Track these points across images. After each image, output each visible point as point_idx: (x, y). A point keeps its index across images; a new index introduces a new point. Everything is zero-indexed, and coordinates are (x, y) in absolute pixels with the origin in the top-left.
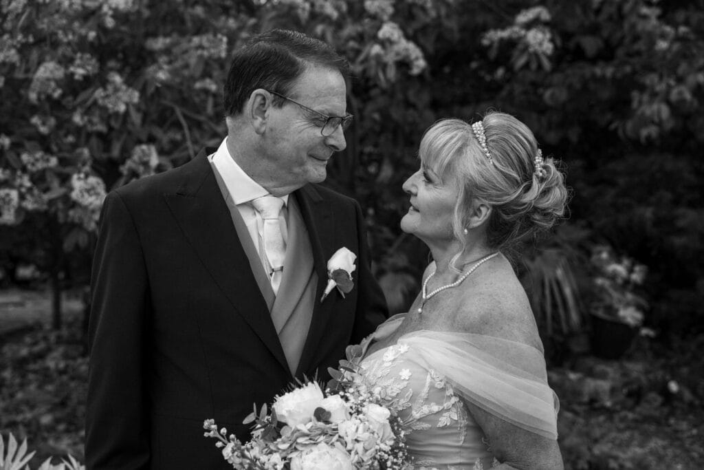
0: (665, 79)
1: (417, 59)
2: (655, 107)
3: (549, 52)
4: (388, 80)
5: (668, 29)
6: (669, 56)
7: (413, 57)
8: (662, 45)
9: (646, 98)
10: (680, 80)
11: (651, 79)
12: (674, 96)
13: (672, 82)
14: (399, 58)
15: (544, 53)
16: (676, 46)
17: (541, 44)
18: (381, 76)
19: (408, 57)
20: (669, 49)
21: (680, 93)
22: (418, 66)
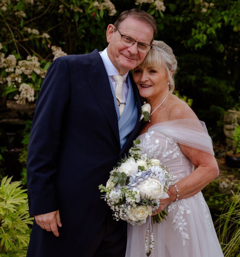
0: (205, 24)
1: (113, 9)
2: (201, 35)
3: (164, 10)
4: (100, 18)
5: (206, 4)
6: (206, 15)
7: (111, 8)
8: (204, 10)
9: (197, 31)
10: (211, 25)
11: (199, 24)
12: (208, 32)
13: (208, 26)
14: (105, 8)
15: (162, 11)
16: (209, 11)
17: (161, 7)
18: (98, 15)
19: (109, 8)
20: (207, 12)
21: (211, 31)
22: (113, 13)
